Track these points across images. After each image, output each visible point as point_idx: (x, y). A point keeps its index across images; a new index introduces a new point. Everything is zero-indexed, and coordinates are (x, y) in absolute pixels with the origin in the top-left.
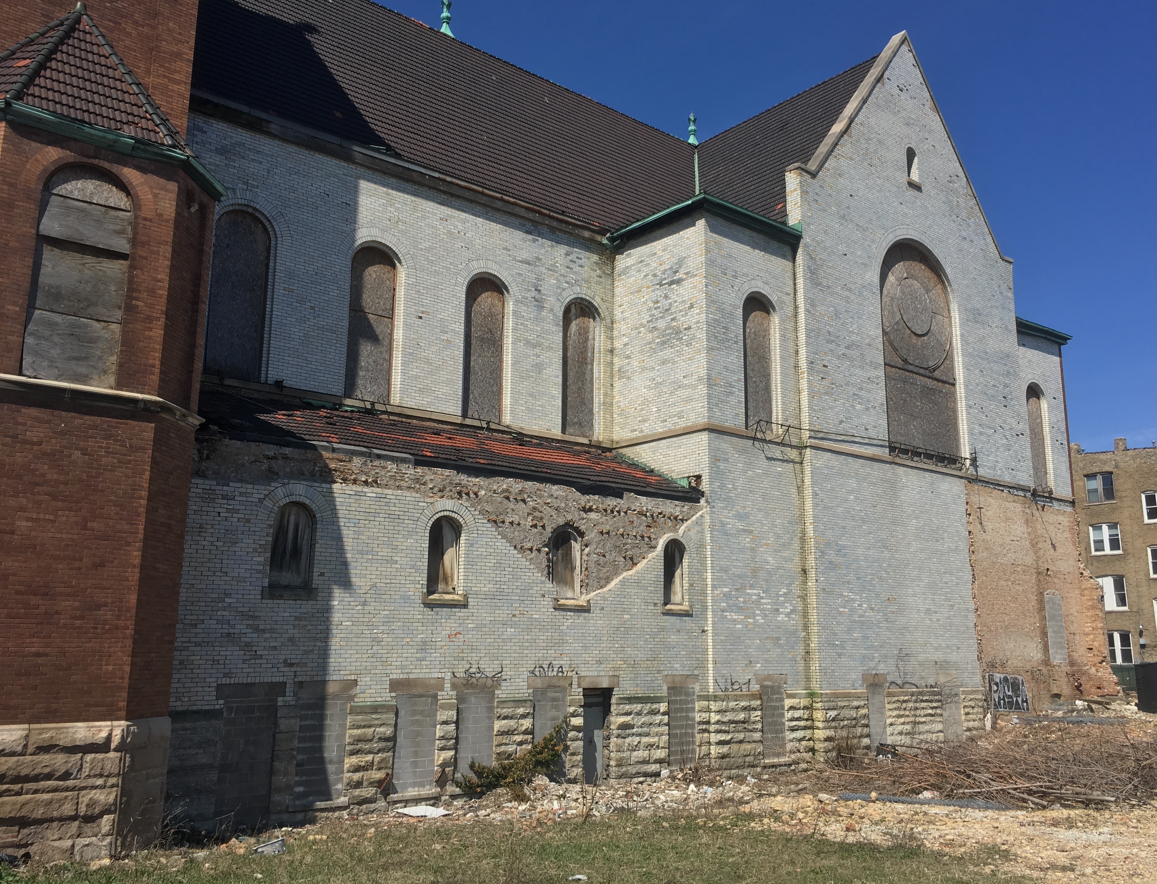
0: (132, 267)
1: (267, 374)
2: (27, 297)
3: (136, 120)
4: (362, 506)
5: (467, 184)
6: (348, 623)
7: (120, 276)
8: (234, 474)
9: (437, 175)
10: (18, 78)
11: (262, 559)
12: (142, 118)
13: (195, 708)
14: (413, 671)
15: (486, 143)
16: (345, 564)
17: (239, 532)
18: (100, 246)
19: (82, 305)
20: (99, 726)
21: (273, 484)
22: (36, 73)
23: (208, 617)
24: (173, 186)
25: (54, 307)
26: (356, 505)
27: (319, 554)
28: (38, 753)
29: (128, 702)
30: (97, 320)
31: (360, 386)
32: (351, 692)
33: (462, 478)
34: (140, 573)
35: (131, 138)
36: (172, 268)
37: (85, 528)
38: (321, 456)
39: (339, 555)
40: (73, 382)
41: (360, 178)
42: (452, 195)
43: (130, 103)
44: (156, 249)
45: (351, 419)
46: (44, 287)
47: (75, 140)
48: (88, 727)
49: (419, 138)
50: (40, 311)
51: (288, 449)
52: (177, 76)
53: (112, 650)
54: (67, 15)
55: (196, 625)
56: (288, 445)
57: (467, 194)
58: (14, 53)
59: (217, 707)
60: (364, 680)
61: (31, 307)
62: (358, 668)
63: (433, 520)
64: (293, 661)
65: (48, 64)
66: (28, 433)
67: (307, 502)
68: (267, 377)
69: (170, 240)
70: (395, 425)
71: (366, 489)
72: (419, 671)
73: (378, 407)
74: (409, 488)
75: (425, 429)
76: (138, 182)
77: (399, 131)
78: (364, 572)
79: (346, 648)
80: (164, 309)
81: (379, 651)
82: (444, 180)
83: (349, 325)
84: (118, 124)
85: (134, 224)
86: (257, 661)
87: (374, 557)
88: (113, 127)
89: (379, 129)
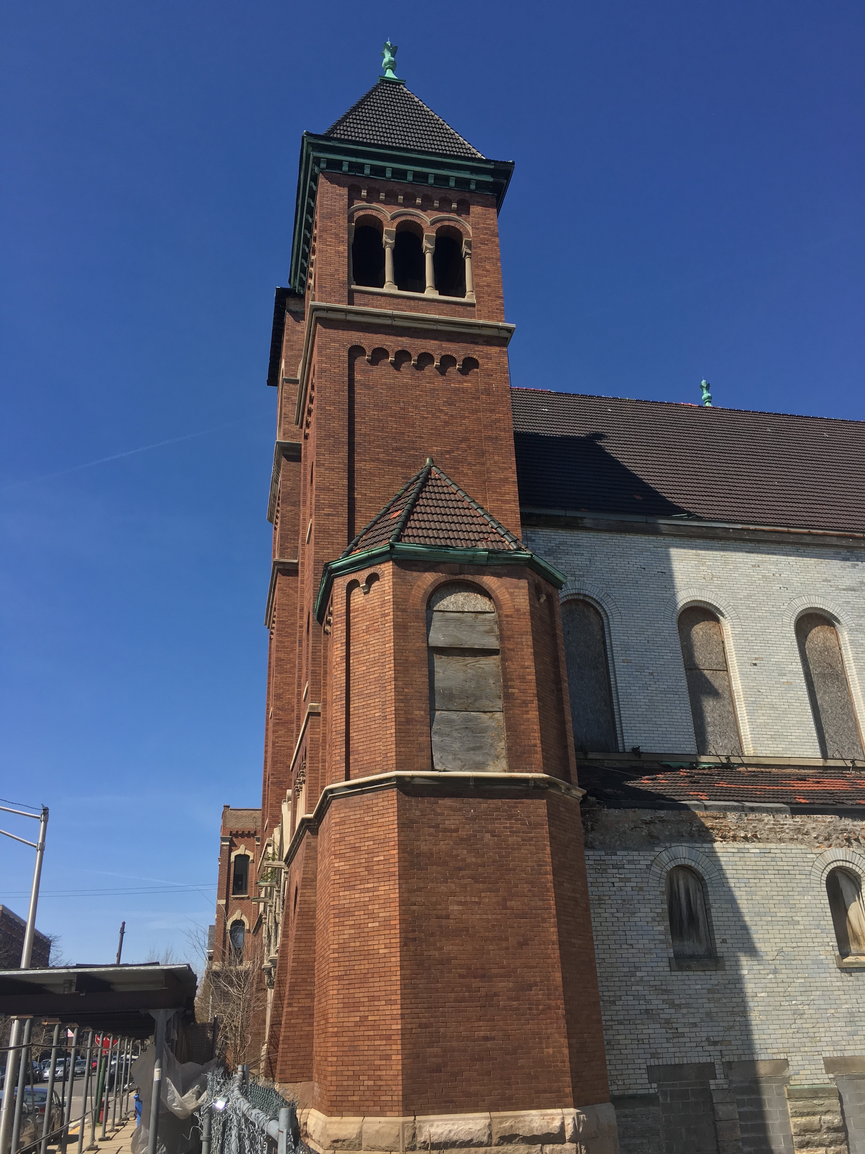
0: (504, 660)
1: (623, 743)
2: (428, 702)
3: (486, 536)
4: (748, 863)
5: (771, 528)
6: (763, 994)
7: (495, 669)
8: (619, 842)
9: (740, 526)
10: (396, 526)
11: (662, 927)
12: (489, 533)
13: (631, 1092)
14: (848, 1047)
15: (778, 488)
16: (745, 928)
17: (635, 902)
18: (476, 647)
19: (470, 701)
20: (552, 1115)
21: (656, 849)
22: (407, 519)
23: (624, 993)
24: (524, 583)
25: (450, 707)
26: (742, 863)
27: (716, 919)
28: (502, 1144)
29: (573, 1088)
30: (485, 712)
31: (711, 742)
32: (784, 1074)
33: (847, 822)
34: (560, 949)
35: (485, 550)
36: (536, 654)
37: (505, 908)
38: (695, 815)
39: (737, 919)
40: (474, 771)
41: (669, 547)
42: (759, 541)
43: (479, 524)
44: (519, 640)
45: (711, 775)
46: (440, 691)
47: (444, 563)
48: (541, 1115)
49: (714, 499)
50: (439, 712)
51: (662, 812)
52: (507, 497)
53: (549, 1031)
54: (421, 471)
55: (614, 1002)
56: (662, 807)
57: (774, 537)
58: (389, 509)
59: (652, 1091)
60: (795, 1060)
61: (432, 710)
62: (785, 1045)
63: (826, 872)
64: (716, 1039)
65: (415, 510)
66: (446, 822)
67: (693, 864)
68: (624, 746)
69: (530, 630)
70: (756, 776)
71: (748, 845)
72: (853, 1047)
73: (734, 760)
74: (792, 839)
75: (788, 776)
76: (496, 586)
77: (695, 497)
78: (766, 936)
79: (768, 1023)
80: (535, 692)
81: (804, 1026)
82: (749, 530)
83: (688, 684)
84: (473, 542)
85: (499, 622)
86: (681, 1040)
87: (774, 919)
88: (470, 546)
89: (676, 500)
